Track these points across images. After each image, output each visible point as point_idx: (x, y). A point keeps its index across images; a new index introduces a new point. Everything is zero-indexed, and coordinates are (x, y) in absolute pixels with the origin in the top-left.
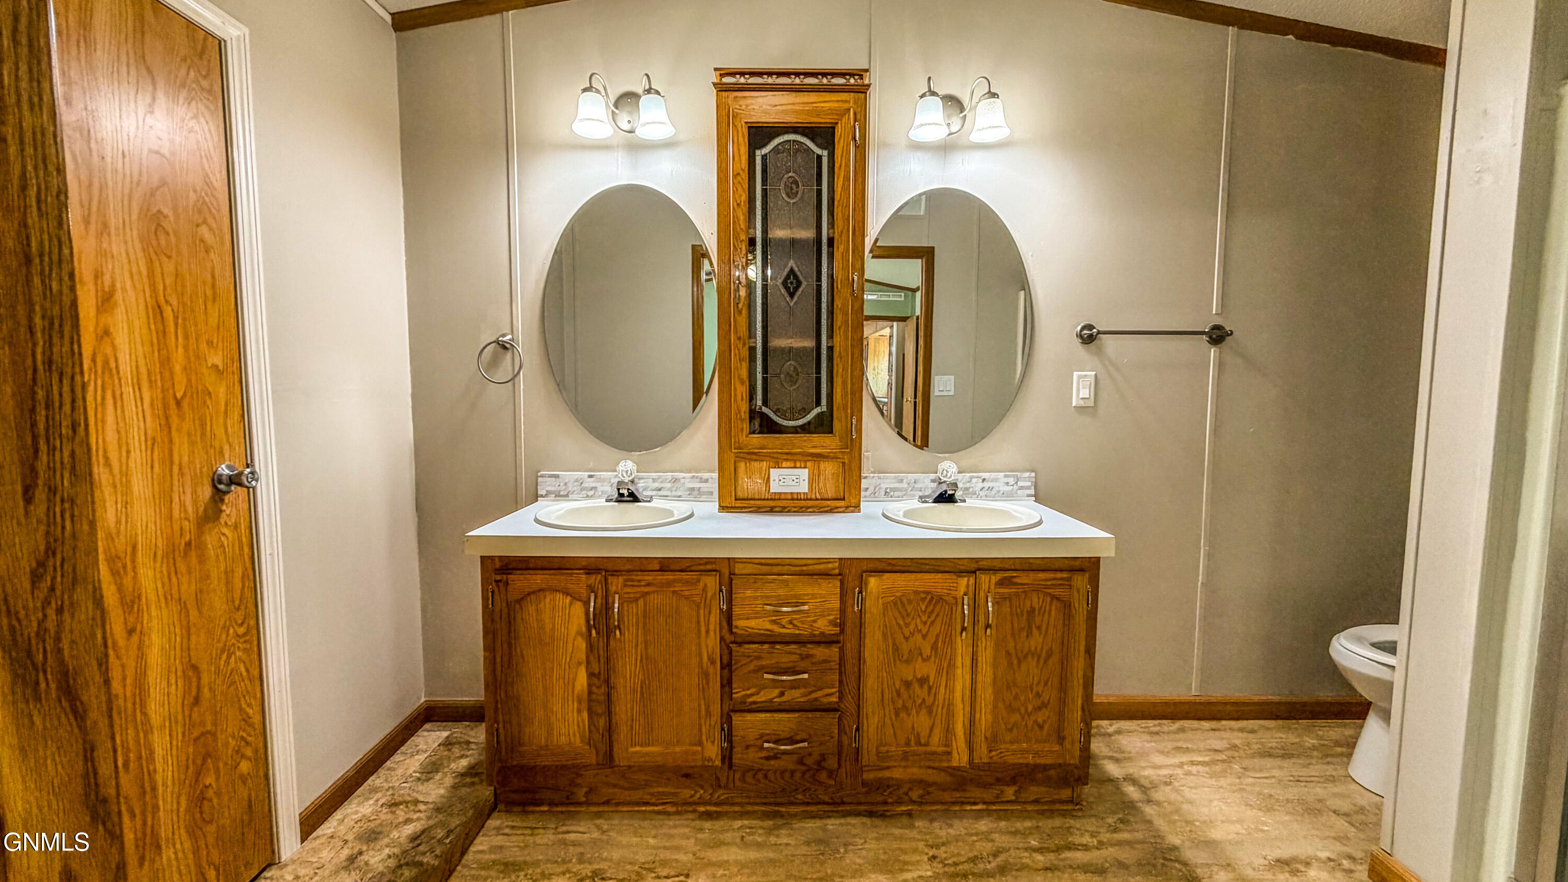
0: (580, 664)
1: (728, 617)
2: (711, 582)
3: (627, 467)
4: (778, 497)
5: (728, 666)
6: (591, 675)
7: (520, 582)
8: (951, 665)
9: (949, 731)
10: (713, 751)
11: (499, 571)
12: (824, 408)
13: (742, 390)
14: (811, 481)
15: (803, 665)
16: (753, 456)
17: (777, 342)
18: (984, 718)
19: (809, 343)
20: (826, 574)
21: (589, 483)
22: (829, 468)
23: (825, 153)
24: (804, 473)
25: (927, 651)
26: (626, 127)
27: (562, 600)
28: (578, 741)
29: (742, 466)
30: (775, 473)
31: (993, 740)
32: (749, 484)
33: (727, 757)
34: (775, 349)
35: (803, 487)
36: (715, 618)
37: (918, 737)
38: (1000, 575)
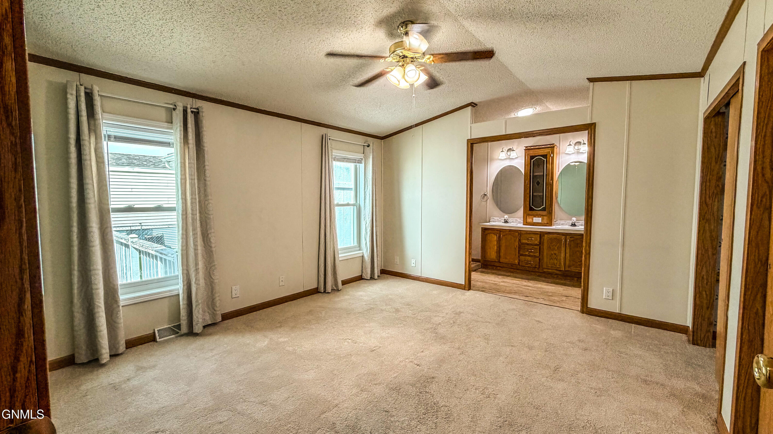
0: (495, 245)
1: (520, 240)
2: (517, 234)
3: (506, 217)
4: (535, 223)
5: (520, 248)
6: (497, 247)
7: (487, 232)
8: (561, 253)
9: (560, 263)
10: (517, 262)
11: (484, 230)
12: (544, 206)
13: (528, 203)
14: (542, 220)
15: (533, 248)
16: (529, 215)
17: (535, 194)
18: (567, 263)
19: (542, 194)
20: (537, 234)
21: (499, 220)
22: (545, 218)
23: (545, 159)
24: (540, 219)
25: (556, 249)
26: (509, 155)
27: (493, 235)
28: (494, 258)
29: (528, 217)
30: (534, 218)
31: (569, 266)
32: (529, 220)
33: (519, 263)
34: (534, 195)
35: (540, 221)
36: (517, 240)
37: (554, 264)
38: (571, 236)
